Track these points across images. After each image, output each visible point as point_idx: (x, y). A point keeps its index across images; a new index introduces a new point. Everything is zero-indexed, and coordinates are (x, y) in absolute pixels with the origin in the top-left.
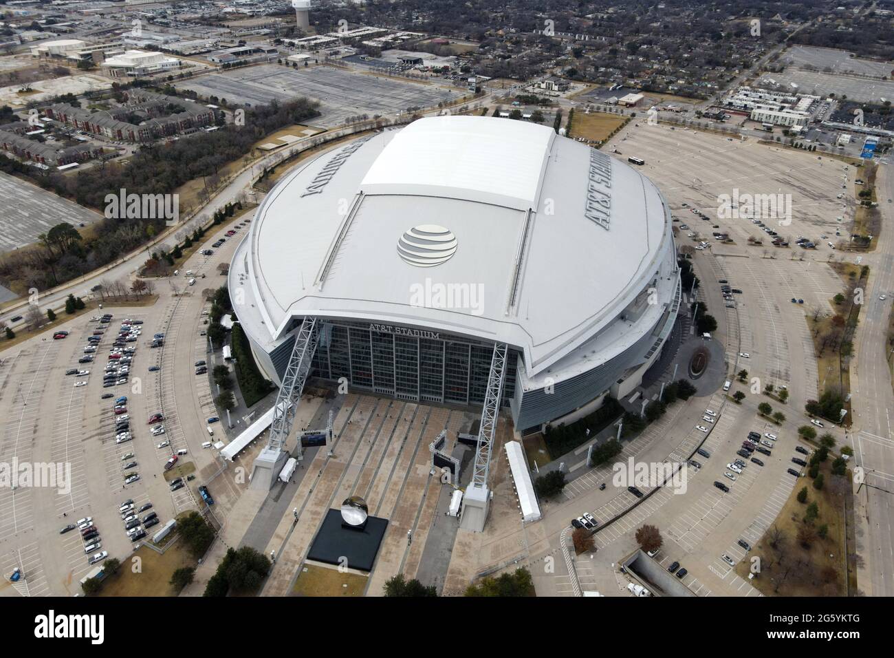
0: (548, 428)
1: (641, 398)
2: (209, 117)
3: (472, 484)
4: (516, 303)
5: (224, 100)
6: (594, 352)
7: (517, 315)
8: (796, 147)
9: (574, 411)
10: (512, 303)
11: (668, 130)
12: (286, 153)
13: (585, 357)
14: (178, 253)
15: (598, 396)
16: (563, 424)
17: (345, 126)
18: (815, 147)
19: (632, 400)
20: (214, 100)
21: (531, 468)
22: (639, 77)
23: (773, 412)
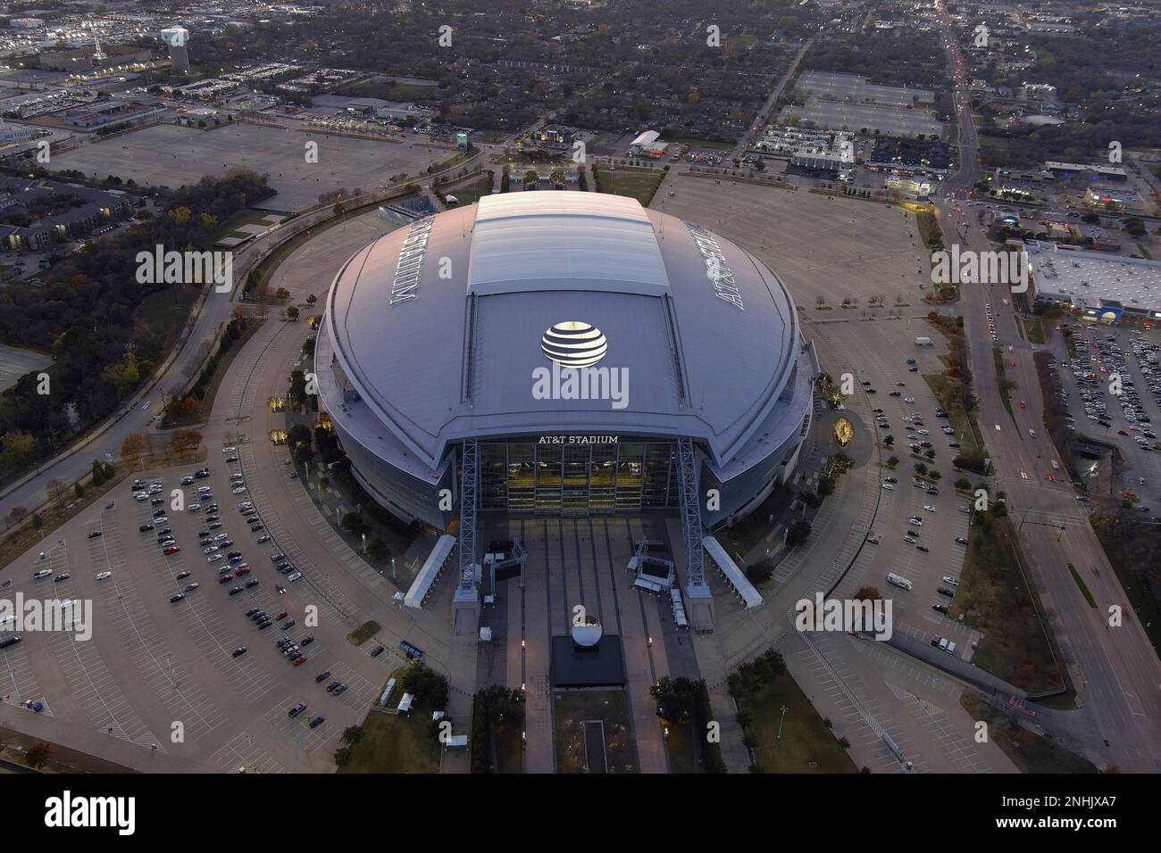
0: (735, 520)
1: (803, 478)
2: (124, 208)
3: (691, 584)
4: (687, 394)
5: (130, 182)
6: (767, 434)
7: (691, 407)
8: (849, 194)
9: (753, 499)
10: (682, 394)
11: (710, 184)
12: (264, 248)
13: (761, 440)
14: (198, 392)
15: (769, 482)
16: (745, 513)
17: (320, 206)
18: (869, 193)
19: (796, 482)
20: (114, 182)
21: (736, 560)
22: (651, 119)
23: (928, 472)
